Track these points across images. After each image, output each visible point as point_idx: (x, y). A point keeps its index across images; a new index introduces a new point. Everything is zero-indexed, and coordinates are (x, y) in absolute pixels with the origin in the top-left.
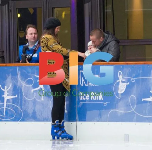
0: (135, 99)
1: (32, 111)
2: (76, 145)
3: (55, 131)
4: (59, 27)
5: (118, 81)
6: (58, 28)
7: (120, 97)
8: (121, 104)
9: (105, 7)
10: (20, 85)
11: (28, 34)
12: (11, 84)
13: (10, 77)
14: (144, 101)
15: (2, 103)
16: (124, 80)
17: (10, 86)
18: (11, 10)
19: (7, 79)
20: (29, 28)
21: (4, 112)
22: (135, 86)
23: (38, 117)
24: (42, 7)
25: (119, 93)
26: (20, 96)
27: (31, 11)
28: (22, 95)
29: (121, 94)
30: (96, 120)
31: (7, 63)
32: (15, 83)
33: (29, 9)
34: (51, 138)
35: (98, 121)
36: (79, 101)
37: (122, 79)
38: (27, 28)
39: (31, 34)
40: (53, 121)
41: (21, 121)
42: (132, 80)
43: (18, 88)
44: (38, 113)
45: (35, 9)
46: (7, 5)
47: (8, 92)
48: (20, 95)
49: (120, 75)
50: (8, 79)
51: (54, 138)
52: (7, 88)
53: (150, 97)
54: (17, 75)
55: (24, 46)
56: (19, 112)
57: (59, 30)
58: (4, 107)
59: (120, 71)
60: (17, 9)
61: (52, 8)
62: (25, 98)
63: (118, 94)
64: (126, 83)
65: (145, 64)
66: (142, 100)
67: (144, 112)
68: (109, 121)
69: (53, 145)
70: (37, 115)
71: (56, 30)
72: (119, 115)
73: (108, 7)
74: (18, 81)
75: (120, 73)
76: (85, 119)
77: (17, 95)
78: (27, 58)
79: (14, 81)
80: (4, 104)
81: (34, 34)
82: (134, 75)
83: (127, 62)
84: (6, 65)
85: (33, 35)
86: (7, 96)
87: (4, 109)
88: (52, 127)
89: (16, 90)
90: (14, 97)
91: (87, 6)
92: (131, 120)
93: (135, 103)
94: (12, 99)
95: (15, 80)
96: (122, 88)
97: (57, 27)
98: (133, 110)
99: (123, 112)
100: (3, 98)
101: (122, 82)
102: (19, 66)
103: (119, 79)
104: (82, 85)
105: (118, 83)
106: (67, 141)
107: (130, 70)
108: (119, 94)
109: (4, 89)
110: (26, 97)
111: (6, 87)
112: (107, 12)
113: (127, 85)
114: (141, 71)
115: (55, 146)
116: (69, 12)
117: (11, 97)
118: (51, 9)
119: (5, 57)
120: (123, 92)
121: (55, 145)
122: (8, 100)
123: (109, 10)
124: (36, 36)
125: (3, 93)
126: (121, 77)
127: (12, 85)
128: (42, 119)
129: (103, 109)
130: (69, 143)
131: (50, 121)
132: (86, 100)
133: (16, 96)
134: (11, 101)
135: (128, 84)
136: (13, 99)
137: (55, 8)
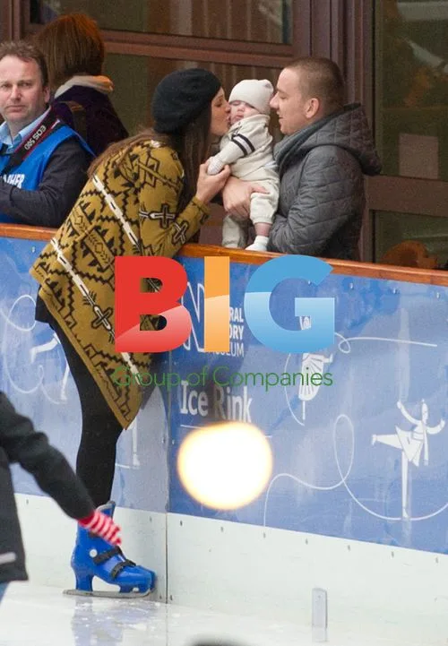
0: (350, 431)
7: (304, 417)
22: (352, 373)
25: (301, 396)
29: (308, 404)
35: (234, 518)
36: (178, 418)
42: (342, 346)
51: (84, 585)
53: (397, 429)
62: (9, 384)
63: (296, 403)
64: (322, 358)
65: (380, 275)
67: (377, 495)
82: (348, 323)
88: (80, 531)
93: (350, 449)
98: (343, 480)
99: (311, 486)
104: (188, 348)
107: (337, 299)
108: (301, 401)
110: (13, 380)
113: (325, 365)
114: (370, 309)
120: (312, 396)
135: (331, 359)
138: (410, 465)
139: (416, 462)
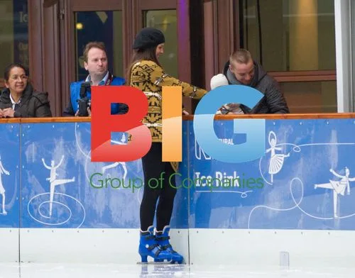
0: (301, 185)
1: (104, 207)
2: (188, 274)
3: (147, 246)
4: (163, 44)
5: (268, 151)
6: (160, 48)
7: (272, 181)
8: (273, 195)
9: (244, 10)
10: (80, 159)
11: (89, 61)
12: (63, 156)
13: (62, 142)
14: (318, 188)
15: (46, 192)
16: (279, 149)
17: (62, 160)
18: (63, 15)
19: (55, 147)
20: (90, 48)
21: (49, 208)
22: (302, 160)
23: (115, 219)
24: (123, 9)
25: (270, 173)
26: (79, 180)
27: (103, 17)
28: (83, 177)
29: (274, 175)
30: (226, 225)
31: (56, 116)
32: (72, 154)
33: (99, 14)
34: (139, 259)
35: (230, 227)
36: (194, 189)
37: (276, 147)
38: (87, 49)
39: (96, 60)
40: (144, 227)
41: (81, 227)
42: (296, 149)
43: (76, 163)
44: (114, 213)
45: (109, 13)
46: (55, 6)
47: (57, 172)
48: (79, 176)
49: (273, 140)
50: (57, 147)
51: (144, 260)
52: (56, 165)
53: (331, 181)
54: (74, 138)
55: (83, 84)
56: (79, 210)
57: (162, 52)
58: (49, 199)
59: (272, 132)
60: (74, 12)
61: (143, 11)
63: (267, 175)
64: (283, 155)
65: (319, 117)
66: (313, 186)
67: (318, 210)
68: (250, 228)
69: (142, 273)
70: (113, 217)
71: (158, 50)
72: (270, 215)
73: (249, 9)
74: (76, 151)
75: (272, 134)
76: (208, 222)
77: (74, 178)
78: (88, 106)
79: (69, 151)
80: (49, 195)
81: (101, 59)
82: (299, 139)
83: (285, 115)
84: (54, 120)
85: (100, 63)
86: (56, 179)
87: (49, 204)
88: (141, 238)
89: (73, 168)
90: (69, 181)
91: (208, 7)
93: (301, 192)
94: (65, 184)
95: (70, 149)
96: (276, 164)
97: (159, 45)
98: (297, 205)
99: (277, 210)
100: (49, 183)
101: (277, 152)
102: (78, 122)
103: (270, 147)
104: (200, 159)
105: (269, 155)
106: (169, 265)
107: (292, 130)
109: (50, 165)
111: (53, 163)
112: (247, 19)
113: (285, 158)
114: (313, 132)
115: (147, 275)
116: (175, 19)
117: (63, 182)
118: (140, 12)
119: (52, 105)
120: (277, 171)
121: (147, 273)
122: (57, 187)
123: (251, 15)
124: (105, 63)
125: (48, 173)
126: (273, 143)
127: (65, 158)
128: (123, 224)
129: (239, 205)
130: (175, 270)
131: (137, 227)
132: (207, 188)
133: (73, 180)
134: (64, 189)
135: (288, 155)
136: (67, 185)
137: (147, 11)
138: (339, 195)
139: (343, 194)
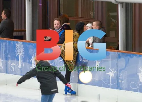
3: (67, 89)
14: (107, 74)
22: (103, 64)
35: (87, 84)
42: (102, 60)
53: (109, 72)
65: (107, 50)
68: (91, 85)
92: (101, 86)
98: (102, 79)
99: (98, 80)
110: (56, 65)
113: (99, 63)
138: (111, 77)
139: (112, 77)
